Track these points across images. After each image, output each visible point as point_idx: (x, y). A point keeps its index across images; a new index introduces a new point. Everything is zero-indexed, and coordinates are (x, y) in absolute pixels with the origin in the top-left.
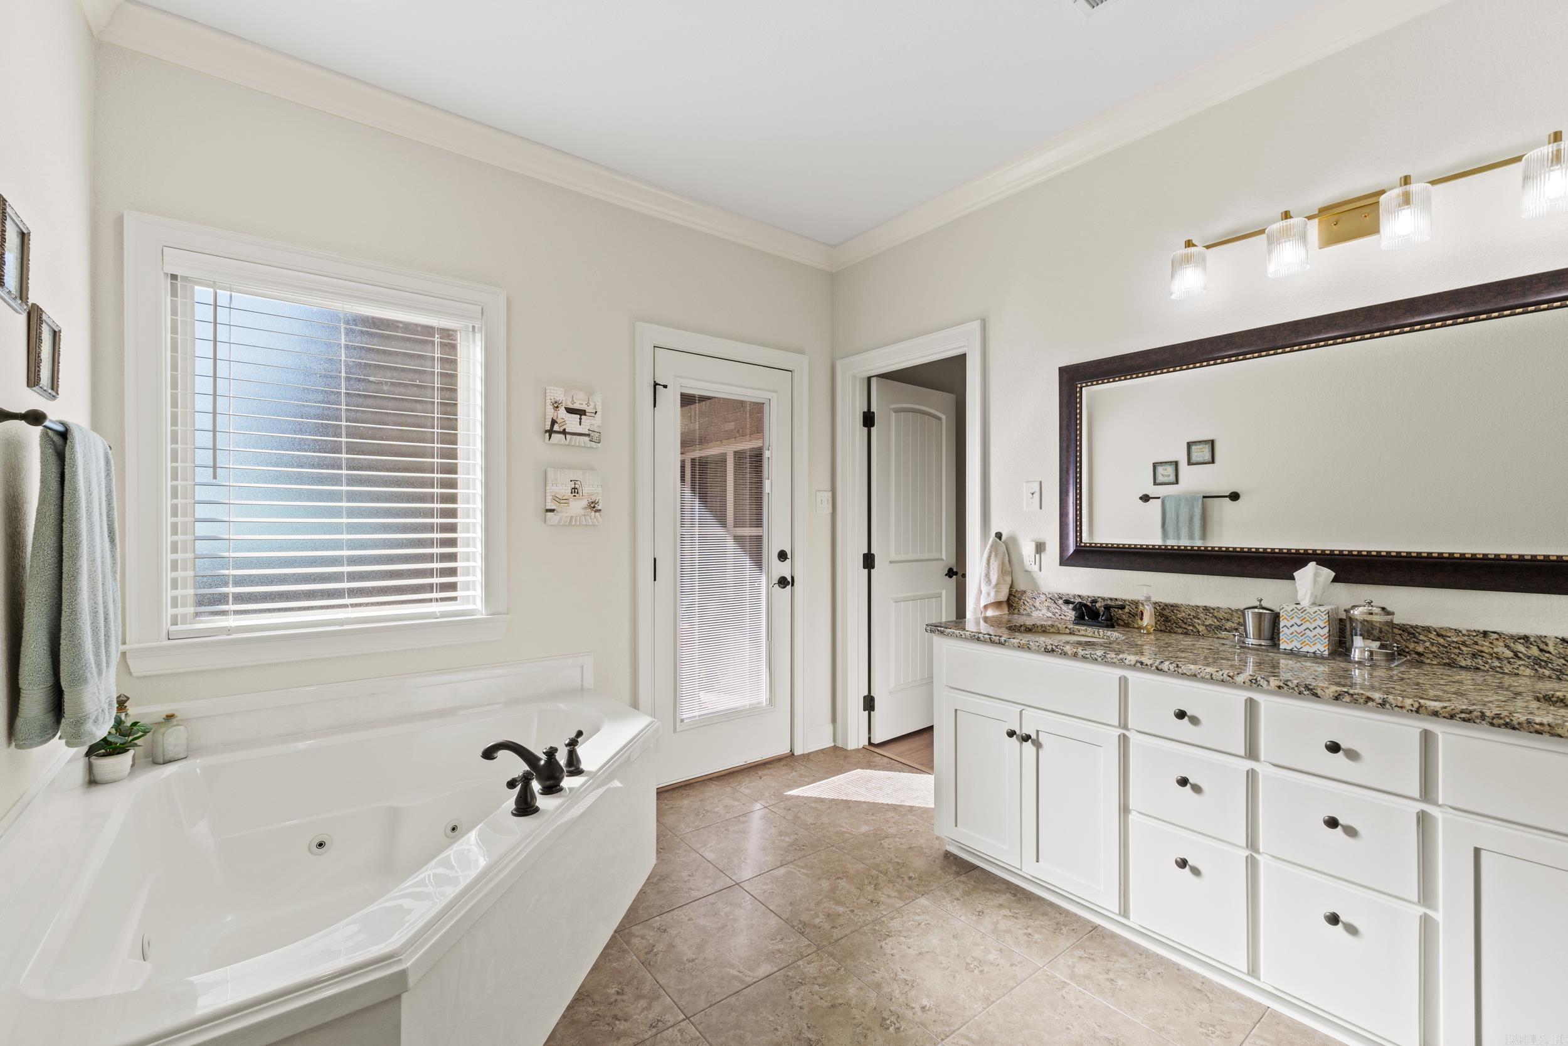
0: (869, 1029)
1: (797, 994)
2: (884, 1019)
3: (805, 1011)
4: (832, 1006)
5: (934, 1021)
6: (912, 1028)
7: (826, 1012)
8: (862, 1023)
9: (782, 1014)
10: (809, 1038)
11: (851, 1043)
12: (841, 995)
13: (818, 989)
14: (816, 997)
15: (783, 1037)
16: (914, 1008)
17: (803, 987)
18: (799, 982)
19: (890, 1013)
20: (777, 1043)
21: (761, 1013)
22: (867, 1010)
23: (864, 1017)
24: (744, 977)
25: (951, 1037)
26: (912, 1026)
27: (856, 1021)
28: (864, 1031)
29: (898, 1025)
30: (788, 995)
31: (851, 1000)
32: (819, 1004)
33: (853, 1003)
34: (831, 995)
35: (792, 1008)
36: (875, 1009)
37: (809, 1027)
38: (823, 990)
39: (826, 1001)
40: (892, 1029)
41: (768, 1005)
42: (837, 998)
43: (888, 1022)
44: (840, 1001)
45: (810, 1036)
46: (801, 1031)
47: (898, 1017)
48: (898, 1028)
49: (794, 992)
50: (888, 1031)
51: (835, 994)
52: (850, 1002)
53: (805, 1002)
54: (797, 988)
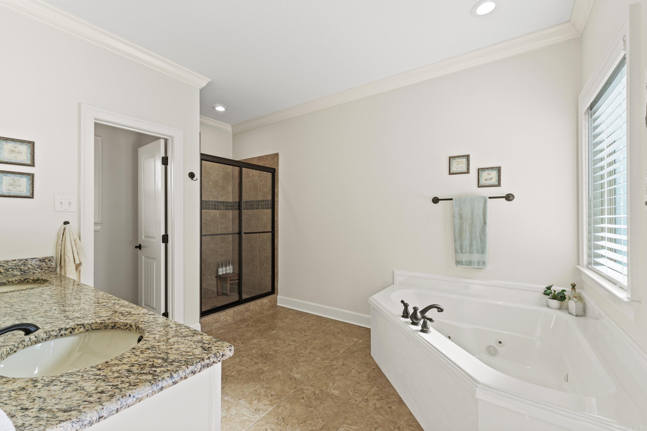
0: (289, 416)
1: (321, 424)
2: (283, 421)
3: (316, 417)
4: (305, 422)
5: (262, 426)
6: (272, 420)
7: (307, 419)
8: (292, 418)
9: (324, 414)
10: (311, 408)
11: (295, 410)
12: (303, 428)
13: (313, 428)
14: (313, 424)
15: (320, 406)
16: (270, 429)
17: (320, 428)
18: (323, 429)
19: (281, 424)
20: (322, 404)
21: (332, 413)
22: (291, 423)
23: (292, 420)
24: (348, 426)
25: (257, 421)
26: (272, 421)
27: (295, 418)
28: (291, 415)
29: (278, 420)
30: (325, 422)
31: (298, 426)
32: (311, 421)
33: (297, 425)
34: (307, 426)
35: (321, 417)
36: (287, 425)
37: (312, 412)
38: (311, 428)
39: (308, 423)
40: (280, 418)
41: (331, 416)
42: (304, 426)
43: (282, 420)
44: (302, 425)
45: (311, 409)
46: (315, 410)
47: (277, 424)
48: (278, 419)
49: (323, 424)
50: (282, 417)
51: (305, 427)
52: (298, 425)
53: (317, 421)
54: (323, 427)
